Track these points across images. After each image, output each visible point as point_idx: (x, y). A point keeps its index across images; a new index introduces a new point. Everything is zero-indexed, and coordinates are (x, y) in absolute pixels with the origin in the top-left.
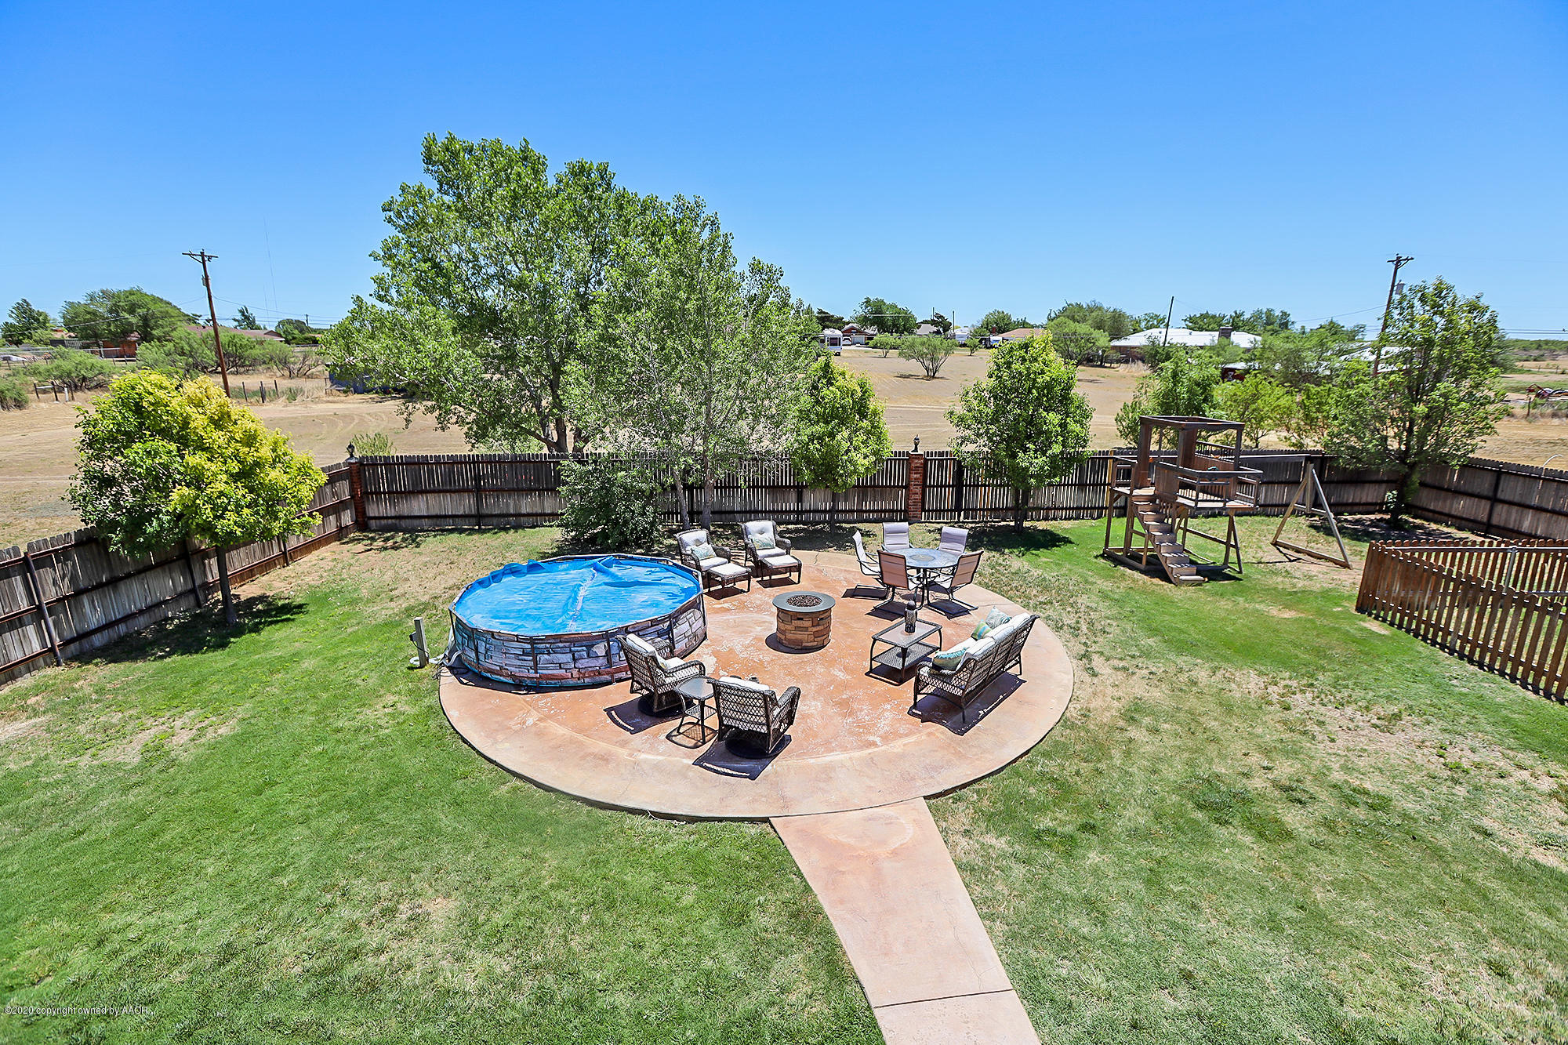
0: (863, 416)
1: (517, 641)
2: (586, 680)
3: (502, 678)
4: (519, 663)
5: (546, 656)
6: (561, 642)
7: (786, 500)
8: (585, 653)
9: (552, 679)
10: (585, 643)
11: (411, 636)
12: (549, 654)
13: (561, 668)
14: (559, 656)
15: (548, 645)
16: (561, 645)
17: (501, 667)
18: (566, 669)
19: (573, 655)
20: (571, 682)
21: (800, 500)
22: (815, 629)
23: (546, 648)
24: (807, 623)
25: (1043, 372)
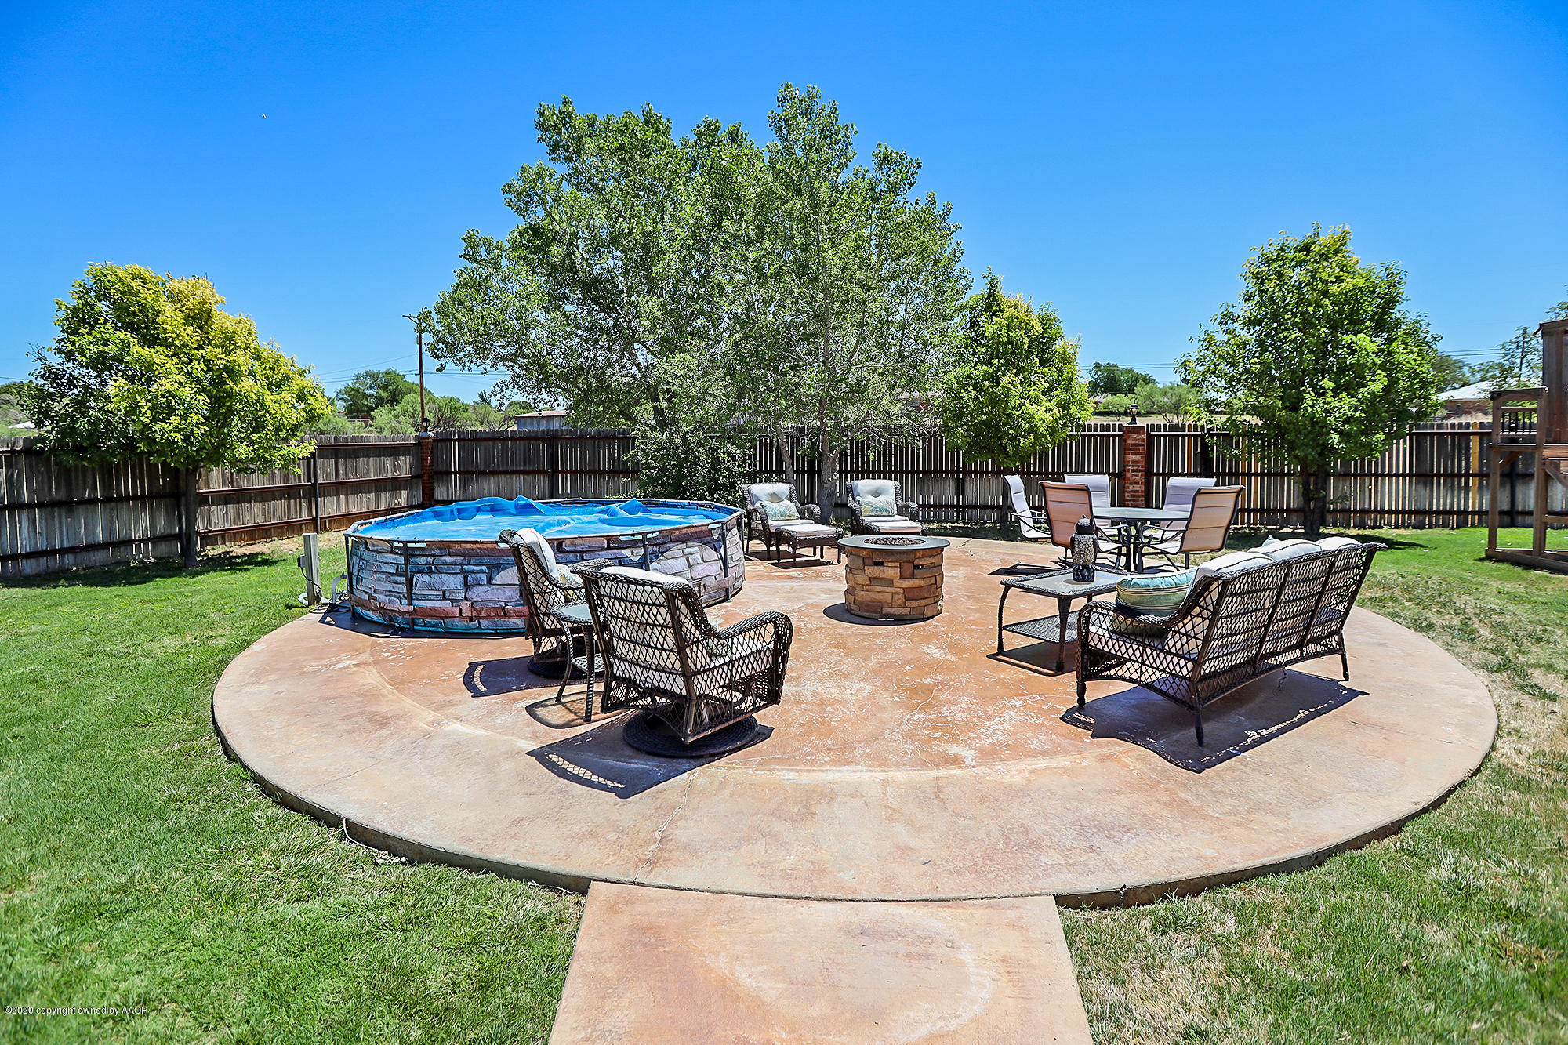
0: (1044, 363)
1: (392, 552)
2: (484, 623)
3: (370, 613)
4: (389, 587)
5: (426, 577)
6: (449, 554)
7: (941, 489)
8: (484, 577)
9: (432, 617)
10: (487, 559)
11: (299, 560)
12: (430, 573)
13: (444, 598)
14: (444, 577)
15: (430, 559)
16: (449, 559)
17: (369, 595)
18: (453, 601)
19: (466, 578)
20: (460, 624)
21: (961, 489)
22: (906, 584)
23: (428, 563)
24: (890, 571)
25: (1339, 280)
